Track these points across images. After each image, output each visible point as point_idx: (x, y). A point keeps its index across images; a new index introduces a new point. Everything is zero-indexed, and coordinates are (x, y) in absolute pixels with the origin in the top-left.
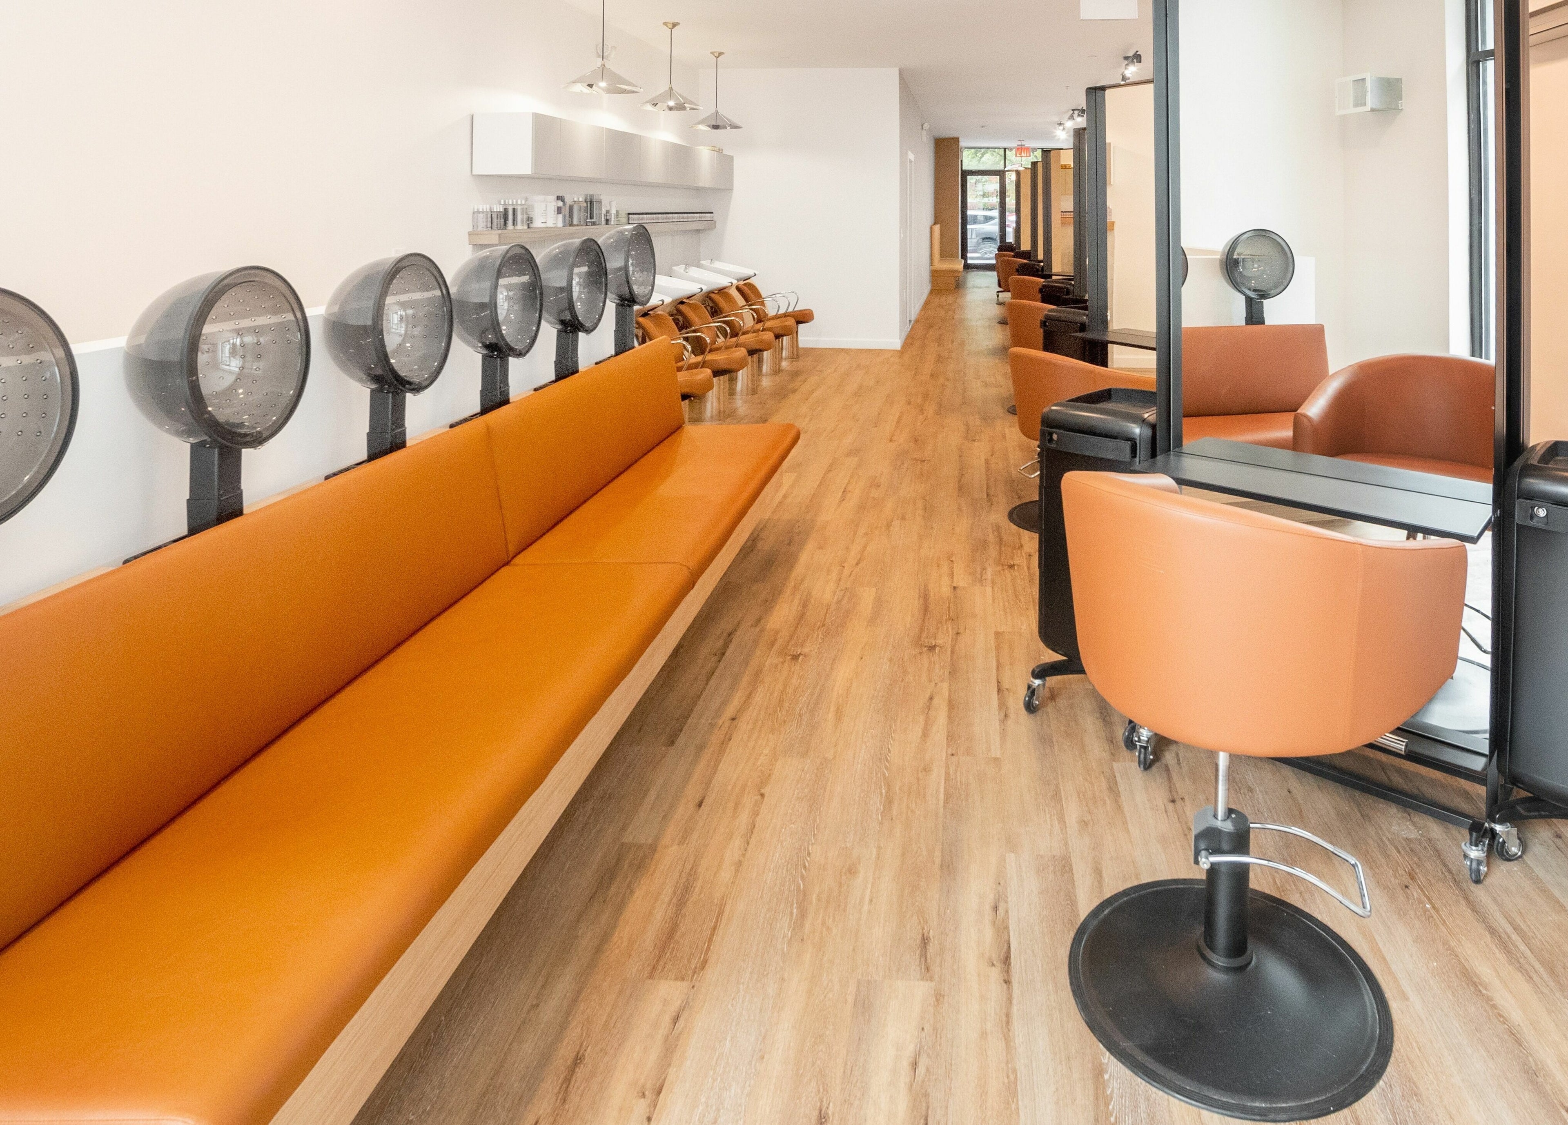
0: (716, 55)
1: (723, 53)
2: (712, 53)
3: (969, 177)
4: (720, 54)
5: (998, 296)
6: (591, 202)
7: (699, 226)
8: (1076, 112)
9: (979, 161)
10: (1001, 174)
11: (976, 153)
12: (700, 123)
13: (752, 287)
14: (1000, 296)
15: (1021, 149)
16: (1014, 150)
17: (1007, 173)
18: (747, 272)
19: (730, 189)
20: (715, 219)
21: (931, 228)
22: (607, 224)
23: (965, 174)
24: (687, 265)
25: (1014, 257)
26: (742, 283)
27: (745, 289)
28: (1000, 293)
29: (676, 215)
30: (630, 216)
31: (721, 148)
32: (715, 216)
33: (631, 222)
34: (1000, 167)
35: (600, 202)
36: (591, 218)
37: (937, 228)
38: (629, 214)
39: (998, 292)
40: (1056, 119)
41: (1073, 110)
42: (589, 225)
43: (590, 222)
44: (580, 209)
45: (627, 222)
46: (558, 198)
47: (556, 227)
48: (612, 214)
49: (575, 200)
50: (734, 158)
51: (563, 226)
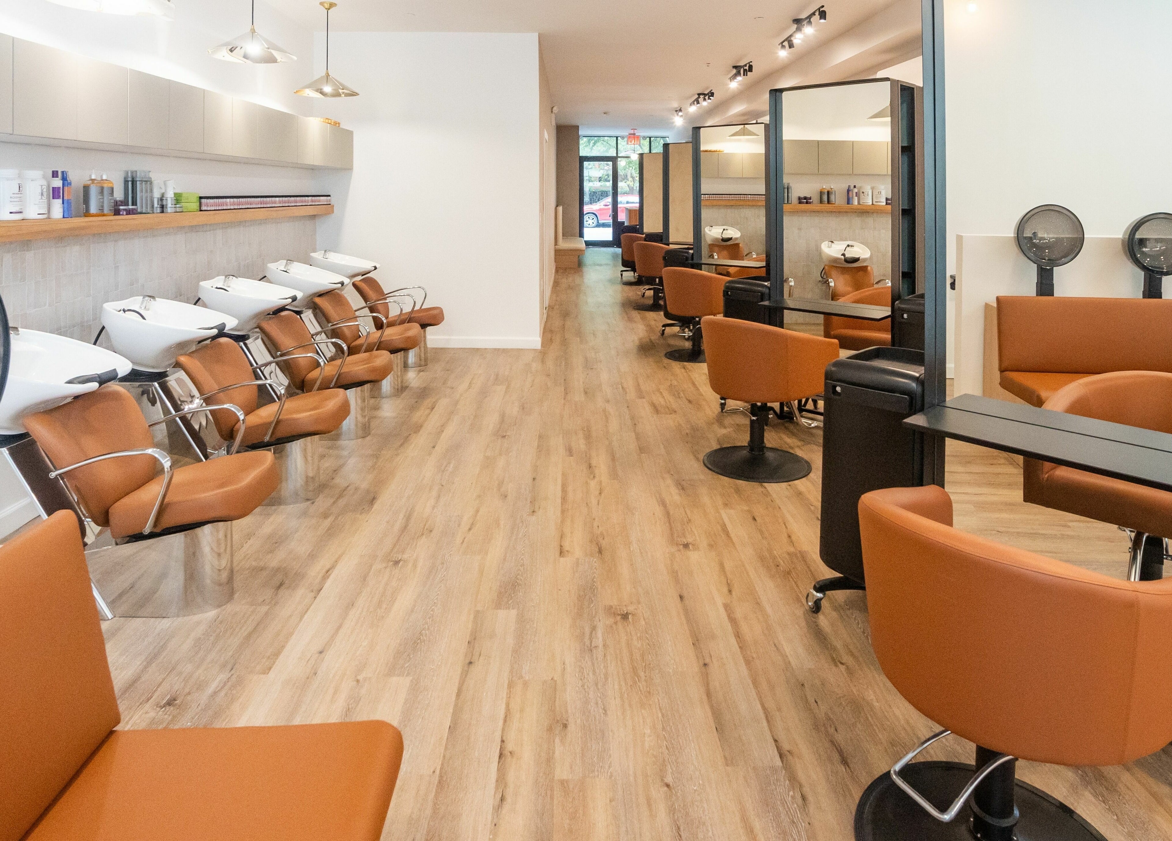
0: (327, 6)
1: (335, 5)
2: (322, 4)
3: (585, 163)
4: (332, 5)
5: (622, 275)
6: (134, 182)
7: (311, 211)
8: (702, 96)
9: (592, 149)
10: (614, 160)
11: (589, 142)
12: (308, 86)
13: (372, 283)
14: (623, 275)
15: (633, 137)
16: (626, 139)
17: (619, 159)
18: (366, 265)
19: (350, 169)
20: (332, 203)
21: (556, 209)
22: (162, 212)
23: (583, 159)
24: (290, 260)
25: (645, 240)
26: (360, 278)
27: (364, 286)
28: (624, 273)
29: (277, 199)
30: (203, 200)
31: (338, 121)
32: (333, 200)
33: (203, 208)
34: (612, 153)
35: (148, 182)
36: (133, 205)
37: (560, 209)
38: (201, 198)
39: (622, 271)
40: (675, 105)
41: (699, 94)
42: (123, 215)
43: (124, 210)
44: (102, 191)
45: (198, 208)
46: (55, 174)
47: (47, 218)
48: (168, 199)
49: (93, 177)
50: (354, 133)
51: (64, 217)
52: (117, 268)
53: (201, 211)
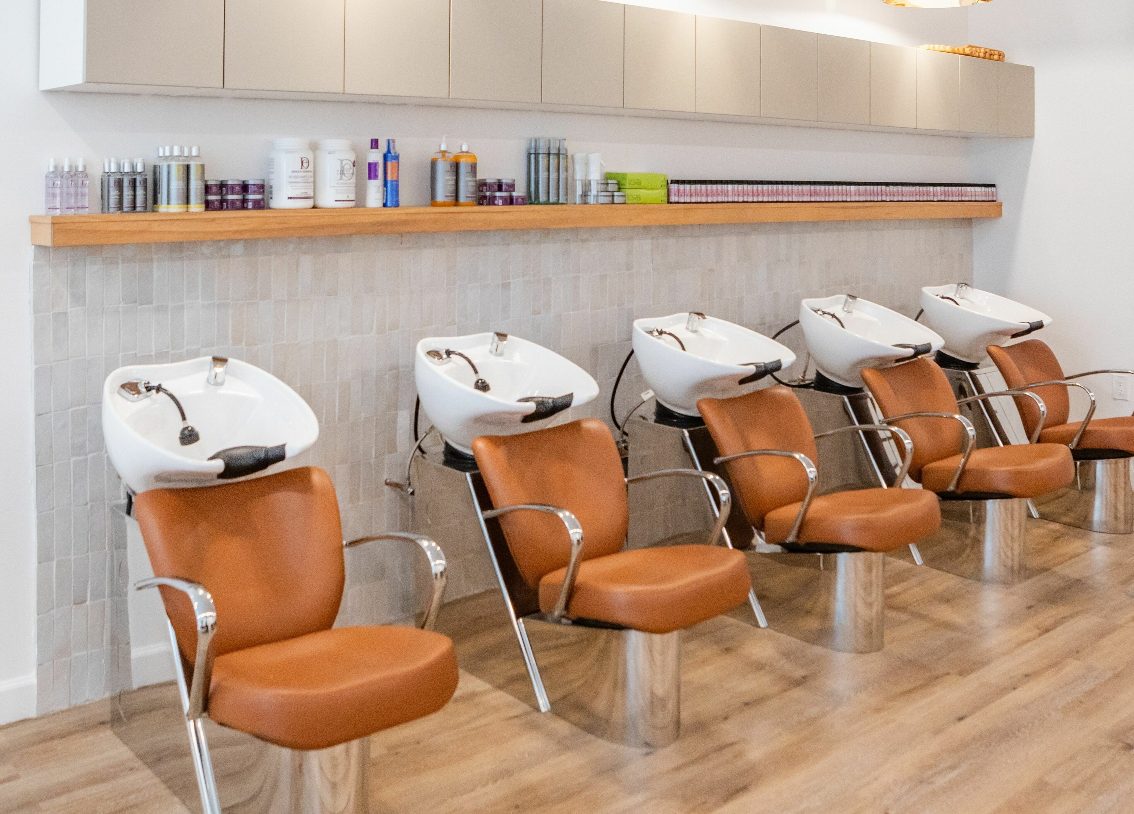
6: (536, 155)
20: (1000, 199)
30: (675, 187)
31: (998, 50)
33: (673, 199)
38: (671, 182)
42: (498, 205)
43: (501, 197)
44: (456, 167)
45: (666, 199)
46: (375, 144)
47: (354, 207)
48: (592, 182)
49: (443, 148)
50: (1036, 70)
51: (385, 205)
52: (506, 286)
53: (669, 202)
